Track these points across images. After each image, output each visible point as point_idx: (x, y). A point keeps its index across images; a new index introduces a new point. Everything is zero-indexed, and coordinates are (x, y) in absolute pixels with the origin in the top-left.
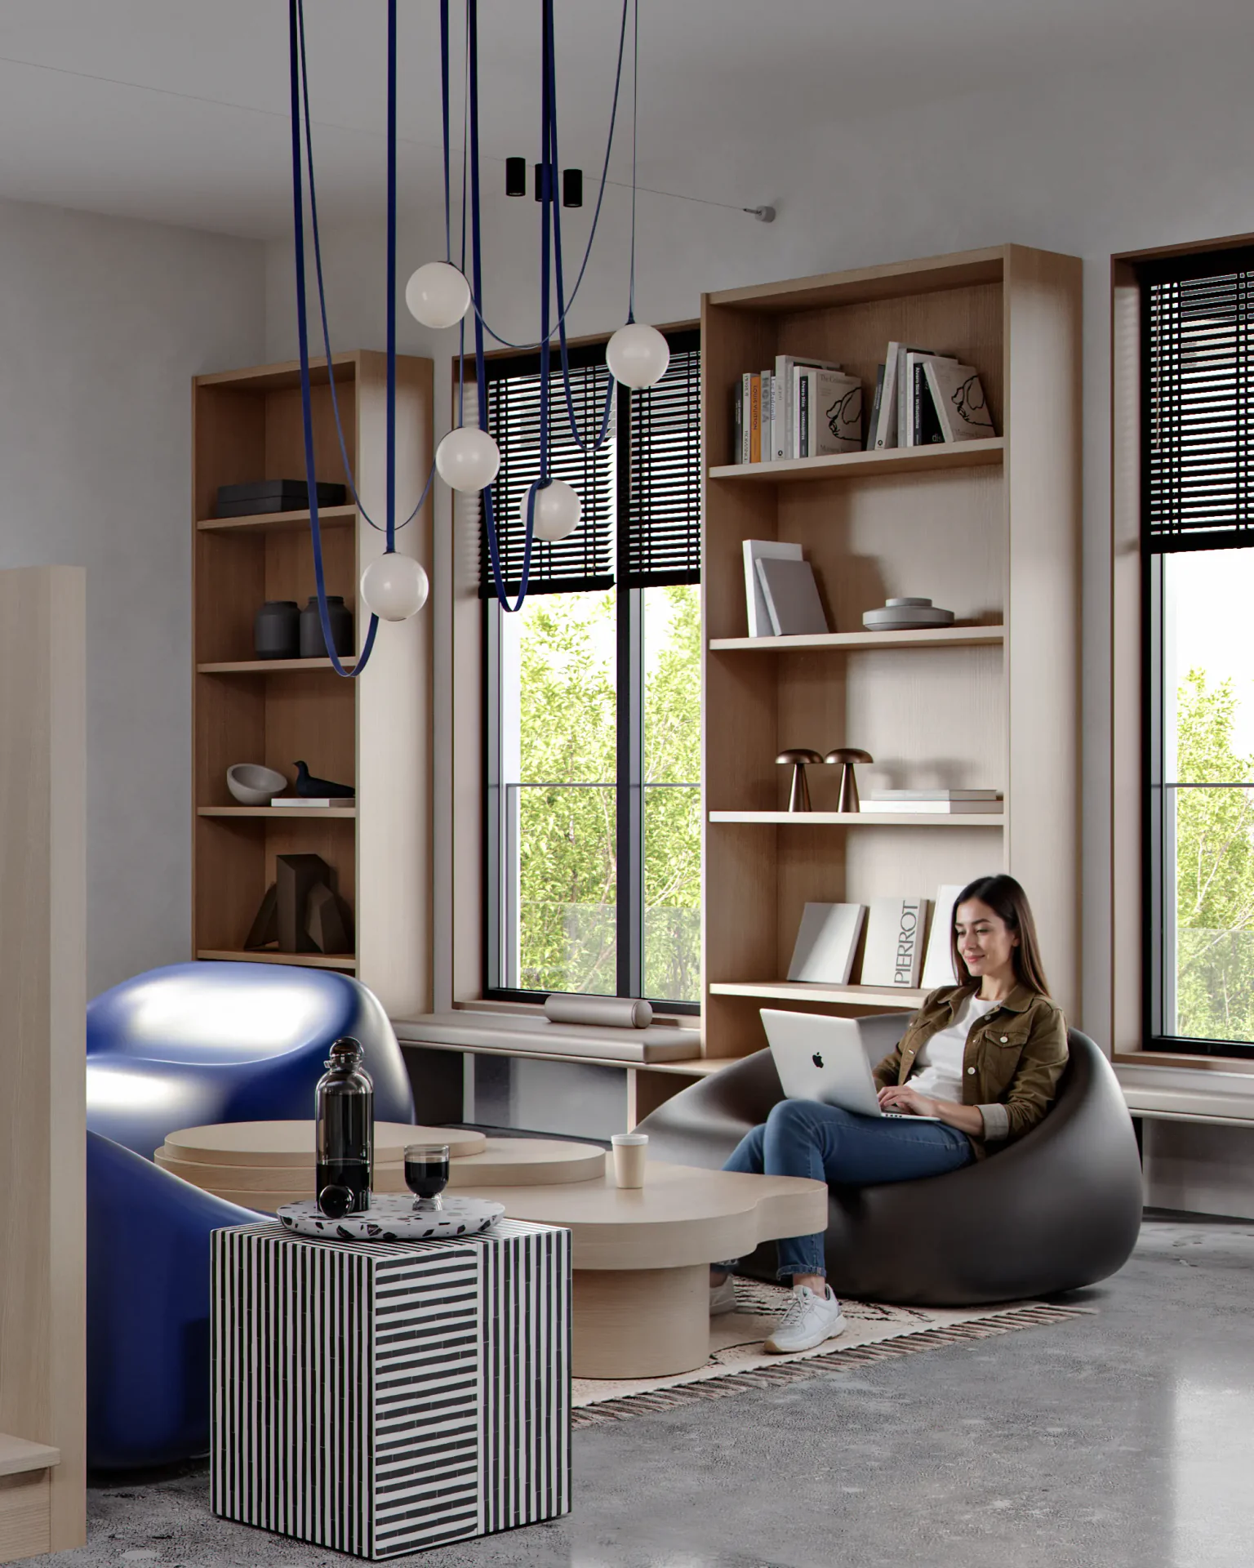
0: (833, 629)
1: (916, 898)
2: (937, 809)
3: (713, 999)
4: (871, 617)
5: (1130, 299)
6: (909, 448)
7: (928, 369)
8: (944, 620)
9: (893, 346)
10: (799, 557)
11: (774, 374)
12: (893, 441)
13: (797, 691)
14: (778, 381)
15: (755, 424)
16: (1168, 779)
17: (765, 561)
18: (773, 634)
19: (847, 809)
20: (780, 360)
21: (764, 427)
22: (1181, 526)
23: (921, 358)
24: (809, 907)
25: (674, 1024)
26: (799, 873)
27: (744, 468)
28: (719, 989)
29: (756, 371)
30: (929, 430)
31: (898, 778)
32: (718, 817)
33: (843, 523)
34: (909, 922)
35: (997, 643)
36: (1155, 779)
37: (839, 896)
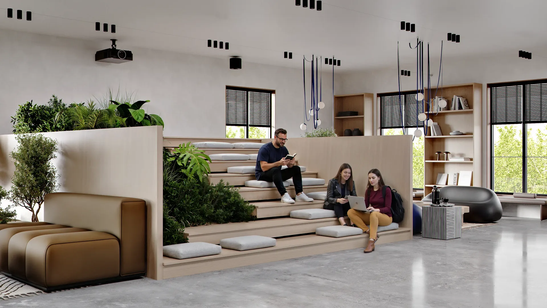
0: (443, 135)
1: (456, 173)
2: (462, 160)
3: (426, 187)
4: (451, 134)
5: (489, 89)
6: (457, 110)
7: (460, 99)
8: (462, 134)
9: (454, 96)
10: (437, 124)
11: (435, 99)
12: (455, 109)
13: (436, 144)
14: (436, 100)
15: (432, 106)
16: (494, 156)
17: (434, 125)
18: (435, 135)
19: (447, 160)
20: (436, 97)
21: (434, 106)
22: (497, 121)
23: (459, 97)
24: (439, 174)
25: (416, 191)
26: (436, 169)
27: (430, 112)
28: (427, 186)
29: (432, 98)
30: (460, 107)
31: (453, 156)
32: (426, 161)
33: (444, 120)
34: (455, 176)
35: (472, 137)
36: (492, 156)
37: (443, 172)
